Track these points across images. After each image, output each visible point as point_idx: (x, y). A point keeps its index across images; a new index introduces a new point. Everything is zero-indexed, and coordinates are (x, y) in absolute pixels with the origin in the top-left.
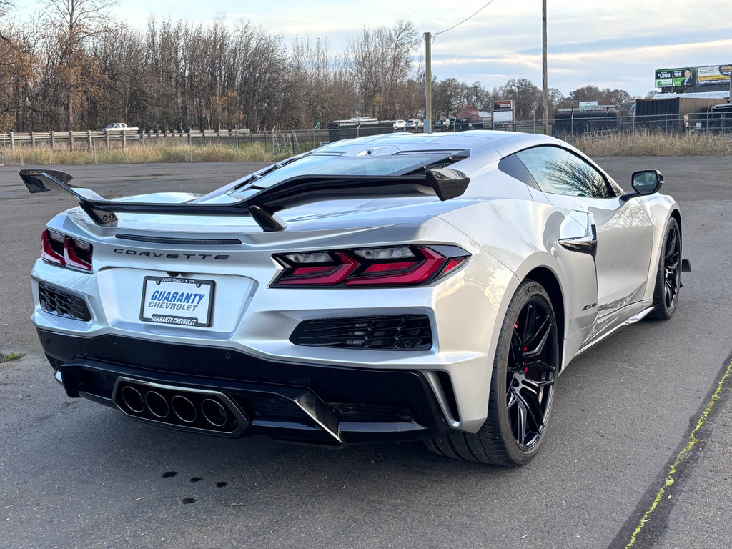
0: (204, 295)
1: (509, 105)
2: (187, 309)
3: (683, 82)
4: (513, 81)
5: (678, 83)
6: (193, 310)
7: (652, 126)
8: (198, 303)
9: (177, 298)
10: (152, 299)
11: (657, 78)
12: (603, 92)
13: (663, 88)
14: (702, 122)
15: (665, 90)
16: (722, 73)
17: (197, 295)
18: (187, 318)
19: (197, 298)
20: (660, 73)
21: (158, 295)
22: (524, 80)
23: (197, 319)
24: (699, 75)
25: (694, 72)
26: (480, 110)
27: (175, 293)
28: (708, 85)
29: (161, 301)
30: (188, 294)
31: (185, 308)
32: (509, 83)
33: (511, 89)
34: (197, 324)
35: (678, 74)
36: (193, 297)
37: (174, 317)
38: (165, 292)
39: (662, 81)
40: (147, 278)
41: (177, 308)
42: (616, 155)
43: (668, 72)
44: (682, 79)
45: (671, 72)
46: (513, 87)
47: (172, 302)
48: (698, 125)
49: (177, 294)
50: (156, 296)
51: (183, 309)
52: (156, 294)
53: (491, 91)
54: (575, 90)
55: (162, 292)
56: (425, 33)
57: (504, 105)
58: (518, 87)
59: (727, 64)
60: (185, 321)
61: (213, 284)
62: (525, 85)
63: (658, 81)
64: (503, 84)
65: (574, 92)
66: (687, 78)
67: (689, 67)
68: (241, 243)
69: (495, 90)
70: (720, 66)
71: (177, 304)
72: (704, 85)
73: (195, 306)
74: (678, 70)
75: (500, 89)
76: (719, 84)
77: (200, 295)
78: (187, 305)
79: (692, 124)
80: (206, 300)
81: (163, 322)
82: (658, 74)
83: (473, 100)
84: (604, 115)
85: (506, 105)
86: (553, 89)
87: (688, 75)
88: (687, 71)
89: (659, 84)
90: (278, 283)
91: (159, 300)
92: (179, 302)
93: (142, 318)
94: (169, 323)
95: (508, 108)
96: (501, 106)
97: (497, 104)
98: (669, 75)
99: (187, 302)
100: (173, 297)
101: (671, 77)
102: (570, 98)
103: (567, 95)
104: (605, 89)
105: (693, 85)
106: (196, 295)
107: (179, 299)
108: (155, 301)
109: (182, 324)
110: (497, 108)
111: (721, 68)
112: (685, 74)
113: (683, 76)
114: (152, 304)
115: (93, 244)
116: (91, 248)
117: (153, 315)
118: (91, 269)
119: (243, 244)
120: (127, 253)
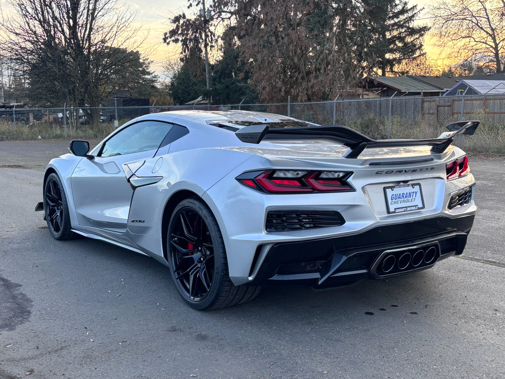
0: (417, 191)
2: (411, 201)
6: (414, 201)
8: (416, 197)
9: (405, 196)
10: (392, 200)
18: (413, 206)
19: (414, 193)
21: (394, 197)
23: (417, 206)
29: (397, 200)
30: (409, 193)
34: (418, 208)
36: (412, 194)
37: (406, 207)
38: (397, 194)
40: (385, 189)
41: (406, 202)
47: (403, 199)
49: (404, 194)
51: (409, 202)
60: (413, 208)
61: (419, 184)
73: (415, 199)
78: (410, 199)
80: (419, 194)
81: (401, 212)
90: (448, 179)
91: (395, 199)
92: (406, 199)
93: (389, 212)
94: (405, 211)
99: (410, 197)
100: (402, 196)
106: (413, 193)
108: (394, 201)
109: (412, 210)
114: (392, 203)
115: (354, 171)
116: (348, 174)
117: (395, 209)
118: (351, 189)
119: (434, 160)
120: (386, 173)
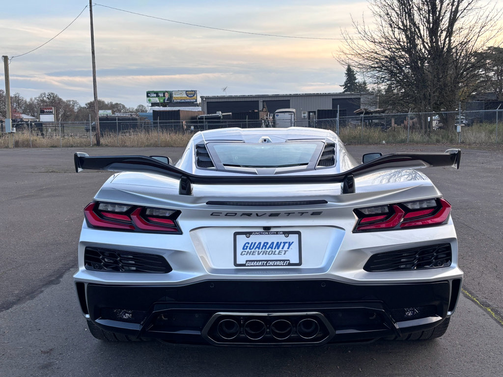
0: (293, 242)
1: (51, 111)
2: (278, 254)
3: (164, 100)
4: (44, 94)
5: (162, 101)
6: (285, 254)
7: (165, 127)
8: (288, 248)
9: (268, 246)
10: (243, 249)
11: (148, 96)
12: (108, 104)
13: (152, 103)
14: (195, 126)
15: (153, 105)
16: (188, 96)
17: (287, 243)
18: (280, 261)
19: (287, 245)
20: (150, 93)
21: (249, 245)
22: (52, 94)
23: (289, 260)
24: (174, 96)
25: (171, 94)
26: (22, 113)
27: (265, 243)
28: (180, 103)
29: (253, 250)
30: (278, 243)
31: (277, 253)
32: (41, 95)
33: (43, 100)
34: (290, 264)
35: (161, 95)
36: (282, 244)
37: (267, 261)
38: (255, 243)
39: (151, 98)
40: (236, 234)
41: (269, 254)
42: (148, 146)
43: (155, 93)
44: (164, 98)
45: (157, 93)
46: (45, 98)
47: (263, 250)
48: (192, 128)
49: (267, 243)
50: (247, 247)
51: (274, 254)
52: (247, 245)
53: (28, 100)
54: (89, 102)
55: (252, 243)
56: (4, 56)
57: (47, 111)
58: (48, 98)
59: (190, 90)
60: (278, 263)
61: (299, 233)
62: (53, 96)
63: (148, 98)
64: (38, 95)
65: (88, 103)
66: (167, 98)
67: (167, 90)
68: (327, 202)
69: (31, 99)
70: (186, 91)
71: (269, 250)
72: (177, 103)
73: (286, 251)
74: (161, 92)
75: (35, 99)
76: (186, 102)
77: (289, 243)
78: (277, 251)
79: (189, 127)
80: (295, 246)
81: (257, 266)
82: (148, 94)
83: (15, 106)
84: (129, 119)
85: (49, 110)
86: (73, 101)
87: (167, 95)
88: (166, 93)
89: (149, 100)
90: (358, 229)
91: (250, 249)
93: (236, 265)
94: (263, 266)
95: (51, 113)
96: (45, 111)
97: (42, 109)
98: (155, 95)
99: (278, 248)
100: (264, 245)
101: (156, 97)
102: (85, 108)
103: (83, 105)
104: (109, 102)
105: (171, 102)
106: (285, 243)
107: (269, 247)
108: (247, 251)
109: (276, 266)
110: (42, 112)
111: (187, 92)
112: (165, 95)
113: (164, 96)
114: (244, 253)
115: (181, 211)
116: (177, 213)
117: (247, 261)
118: (177, 231)
119: (328, 203)
120: (226, 215)
